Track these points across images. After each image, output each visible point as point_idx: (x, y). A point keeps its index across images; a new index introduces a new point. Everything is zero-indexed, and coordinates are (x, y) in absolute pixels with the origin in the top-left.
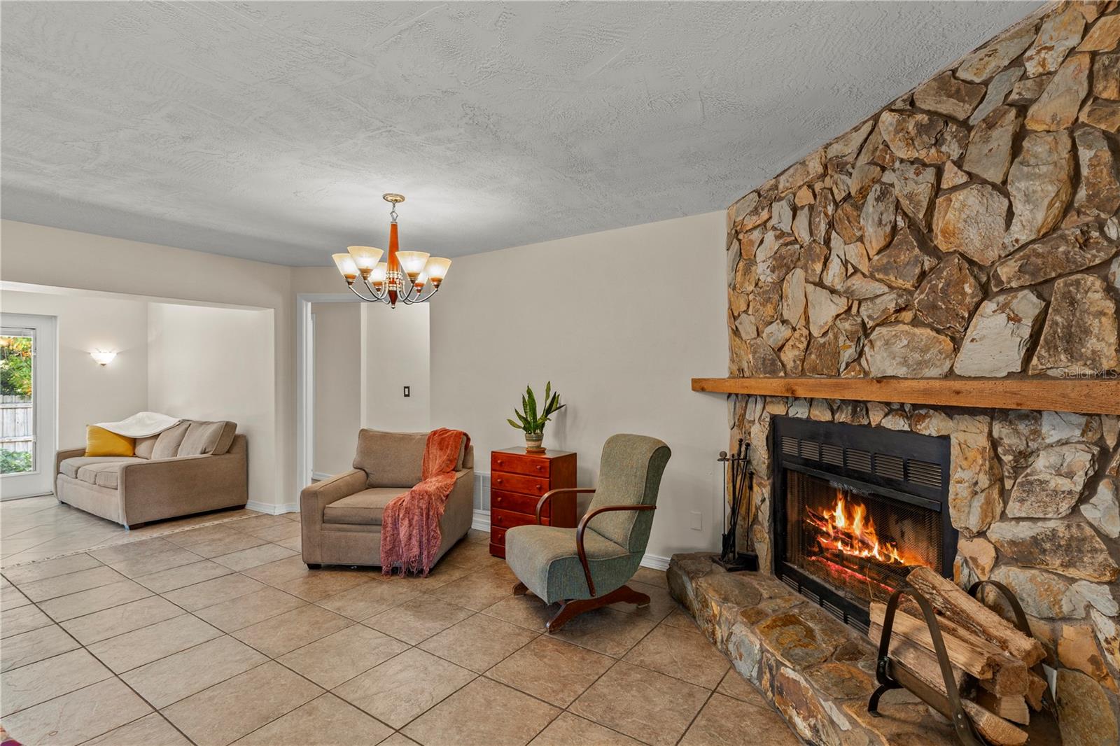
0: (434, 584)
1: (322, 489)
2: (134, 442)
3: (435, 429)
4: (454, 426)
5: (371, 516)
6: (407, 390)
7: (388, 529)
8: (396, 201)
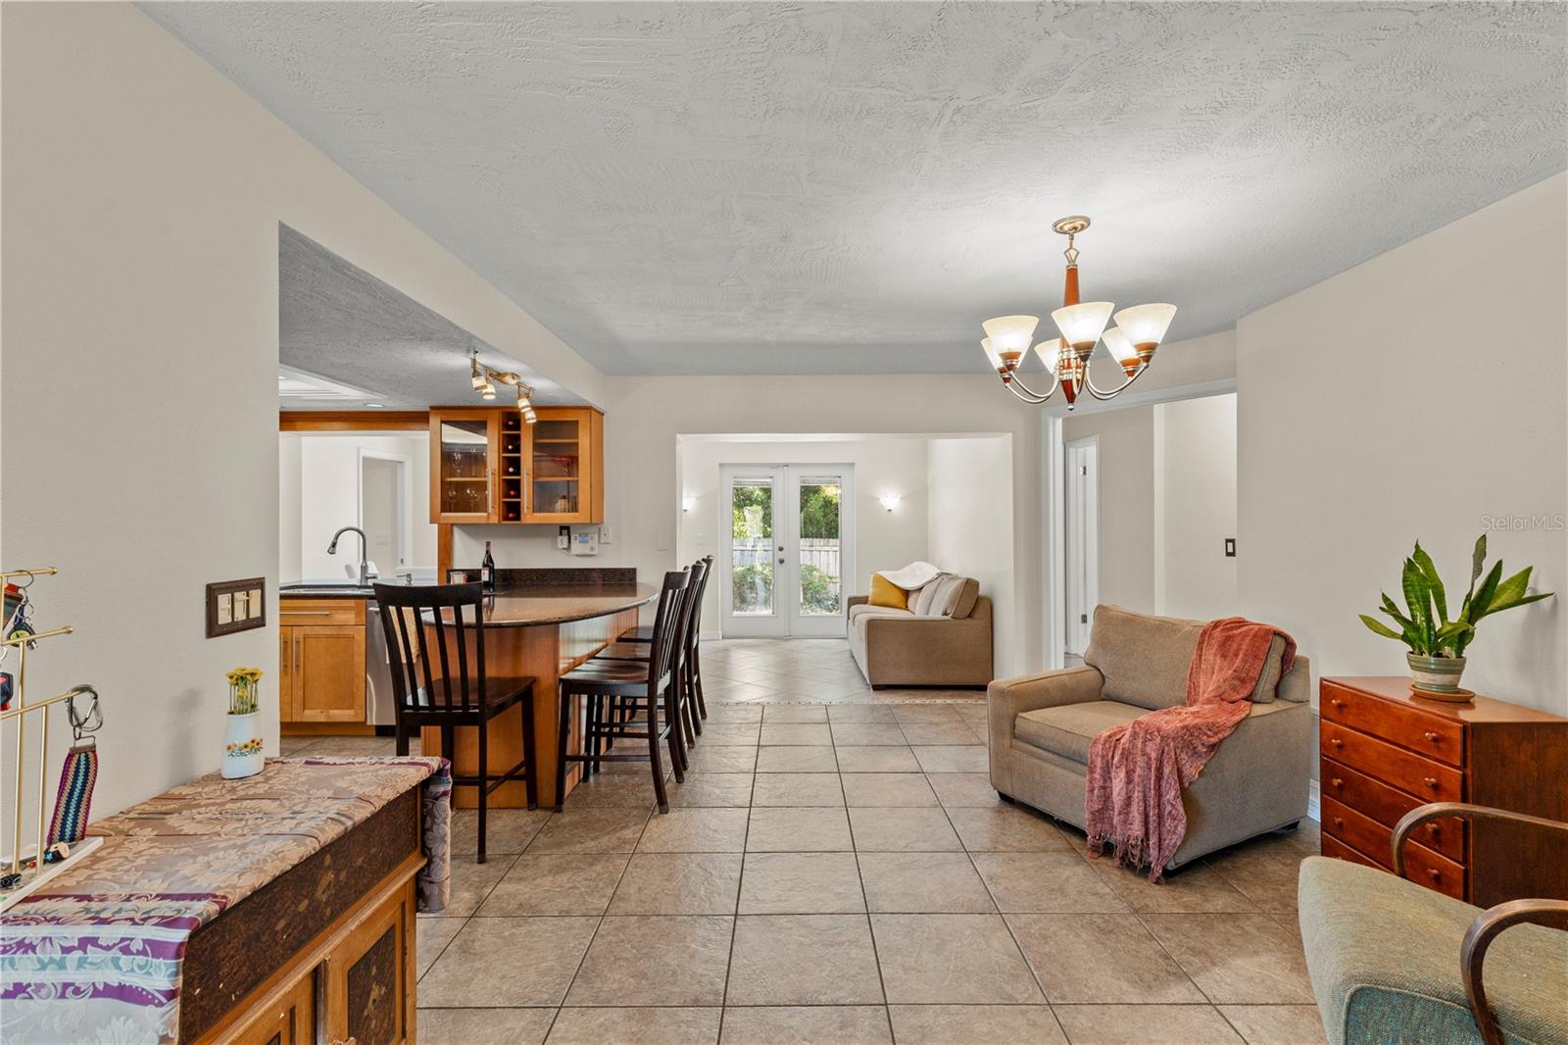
0: (1163, 901)
1: (1013, 688)
2: (907, 593)
3: (1219, 619)
4: (1259, 613)
5: (1074, 747)
6: (1230, 545)
7: (1097, 776)
8: (1075, 228)
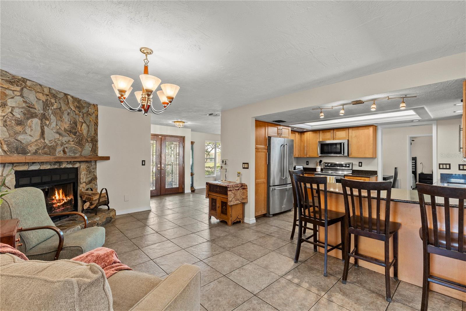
8: (148, 53)
